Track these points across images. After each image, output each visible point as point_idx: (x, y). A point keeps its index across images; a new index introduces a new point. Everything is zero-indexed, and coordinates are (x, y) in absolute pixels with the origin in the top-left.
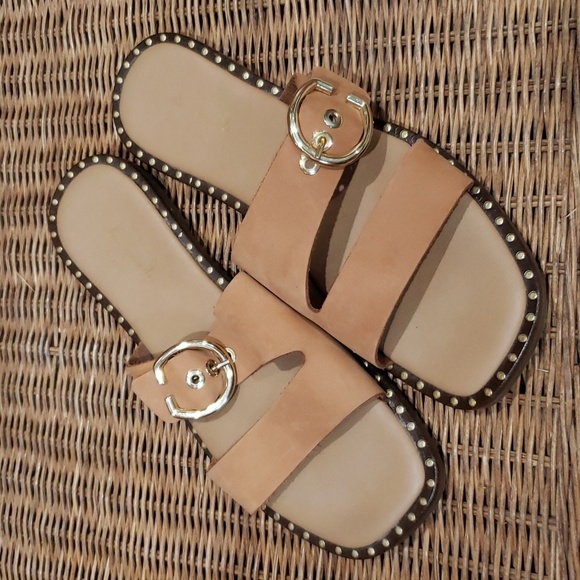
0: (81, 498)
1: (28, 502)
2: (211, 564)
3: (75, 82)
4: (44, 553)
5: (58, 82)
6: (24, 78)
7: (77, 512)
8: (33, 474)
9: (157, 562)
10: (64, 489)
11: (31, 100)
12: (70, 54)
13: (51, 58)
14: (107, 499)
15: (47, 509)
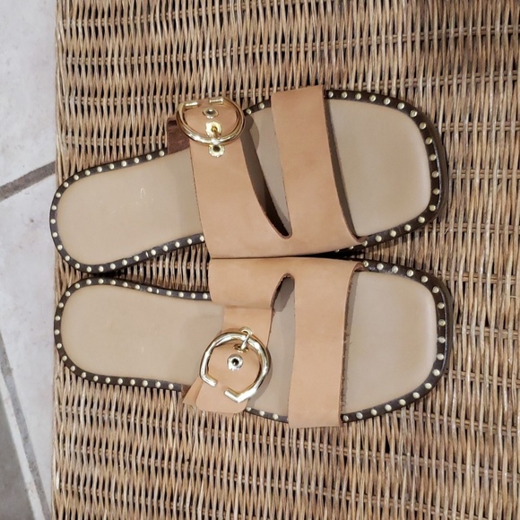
0: (177, 432)
1: (124, 437)
2: (302, 487)
3: (163, 64)
4: (140, 480)
5: (146, 65)
6: (112, 61)
7: (172, 443)
8: (129, 412)
9: (250, 486)
10: (160, 424)
11: (119, 80)
12: (157, 40)
13: (138, 43)
14: (202, 432)
15: (143, 442)
